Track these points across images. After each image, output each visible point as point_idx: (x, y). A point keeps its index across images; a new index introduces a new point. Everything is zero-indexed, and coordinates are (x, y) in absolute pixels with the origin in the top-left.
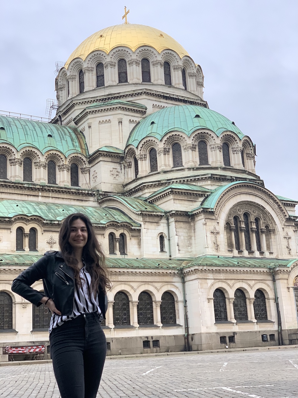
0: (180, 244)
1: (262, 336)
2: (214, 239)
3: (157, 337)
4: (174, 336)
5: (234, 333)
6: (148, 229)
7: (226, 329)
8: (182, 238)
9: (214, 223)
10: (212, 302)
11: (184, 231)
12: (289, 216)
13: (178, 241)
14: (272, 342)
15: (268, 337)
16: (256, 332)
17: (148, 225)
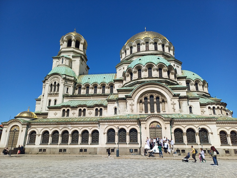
0: (120, 111)
1: (130, 150)
2: (131, 108)
3: (86, 148)
5: (114, 148)
6: (110, 106)
7: (111, 146)
9: (132, 101)
10: (106, 134)
12: (174, 94)
13: (120, 109)
14: (136, 153)
15: (134, 150)
16: (127, 148)
17: (110, 104)
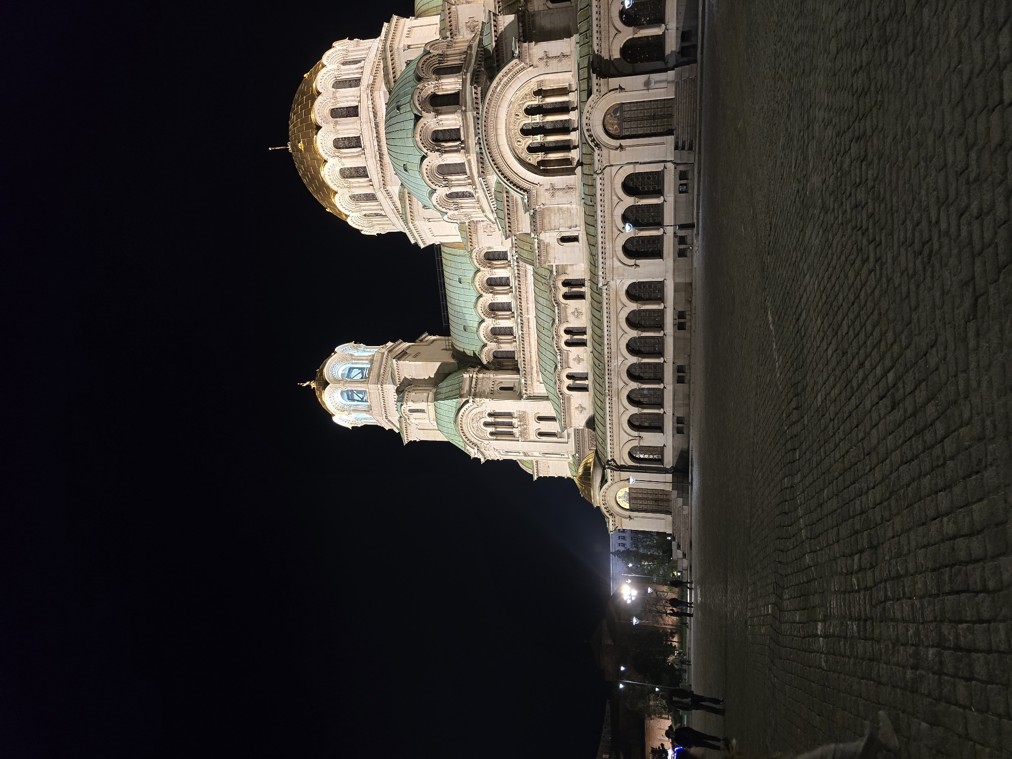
0: (569, 225)
2: (561, 193)
3: (674, 313)
4: (675, 291)
6: (555, 258)
7: (669, 246)
8: (561, 221)
9: (542, 190)
10: (639, 261)
11: (553, 218)
13: (565, 227)
15: (683, 182)
16: (675, 202)
17: (551, 257)
